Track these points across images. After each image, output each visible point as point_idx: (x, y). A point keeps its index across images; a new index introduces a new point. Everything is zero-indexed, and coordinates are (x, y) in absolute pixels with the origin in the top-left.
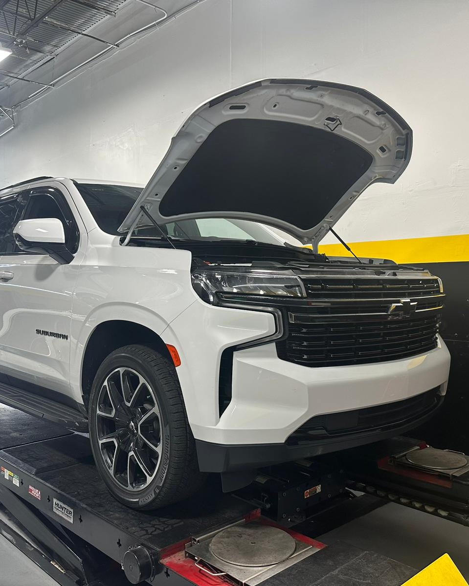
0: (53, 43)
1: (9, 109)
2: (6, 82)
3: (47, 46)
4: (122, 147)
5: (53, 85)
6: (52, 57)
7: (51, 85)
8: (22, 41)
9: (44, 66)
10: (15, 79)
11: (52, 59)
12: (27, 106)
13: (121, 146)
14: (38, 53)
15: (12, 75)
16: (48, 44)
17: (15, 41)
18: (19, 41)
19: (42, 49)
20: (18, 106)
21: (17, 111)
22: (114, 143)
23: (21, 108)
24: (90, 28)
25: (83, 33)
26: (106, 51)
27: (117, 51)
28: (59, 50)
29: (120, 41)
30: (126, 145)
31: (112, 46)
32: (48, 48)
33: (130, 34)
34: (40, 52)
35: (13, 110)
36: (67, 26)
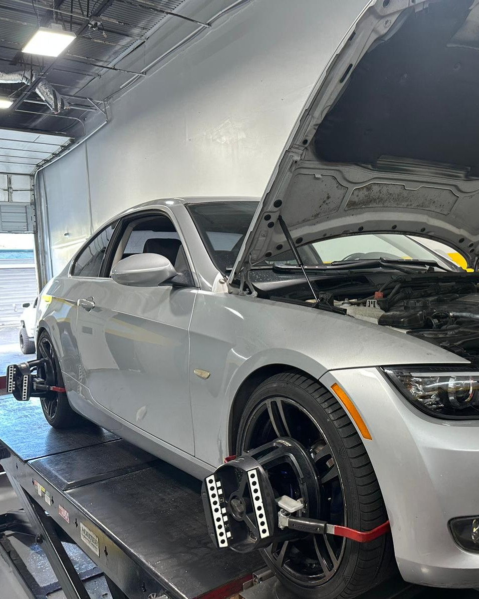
0: (141, 24)
1: (101, 102)
2: (97, 72)
3: (135, 29)
4: (219, 142)
5: (145, 73)
6: (143, 41)
7: (143, 73)
8: (97, 23)
9: (135, 52)
10: (105, 69)
11: (143, 43)
12: (119, 99)
13: (218, 140)
14: (127, 38)
15: (101, 64)
16: (136, 26)
17: (89, 23)
18: (93, 23)
19: (129, 33)
20: (110, 98)
21: (110, 103)
22: (211, 137)
23: (113, 100)
24: (181, 6)
25: (173, 12)
26: (199, 31)
27: (210, 31)
28: (149, 33)
29: (213, 18)
30: (224, 138)
31: (203, 25)
32: (136, 31)
33: (221, 11)
34: (127, 36)
35: (106, 103)
36: (153, 5)
